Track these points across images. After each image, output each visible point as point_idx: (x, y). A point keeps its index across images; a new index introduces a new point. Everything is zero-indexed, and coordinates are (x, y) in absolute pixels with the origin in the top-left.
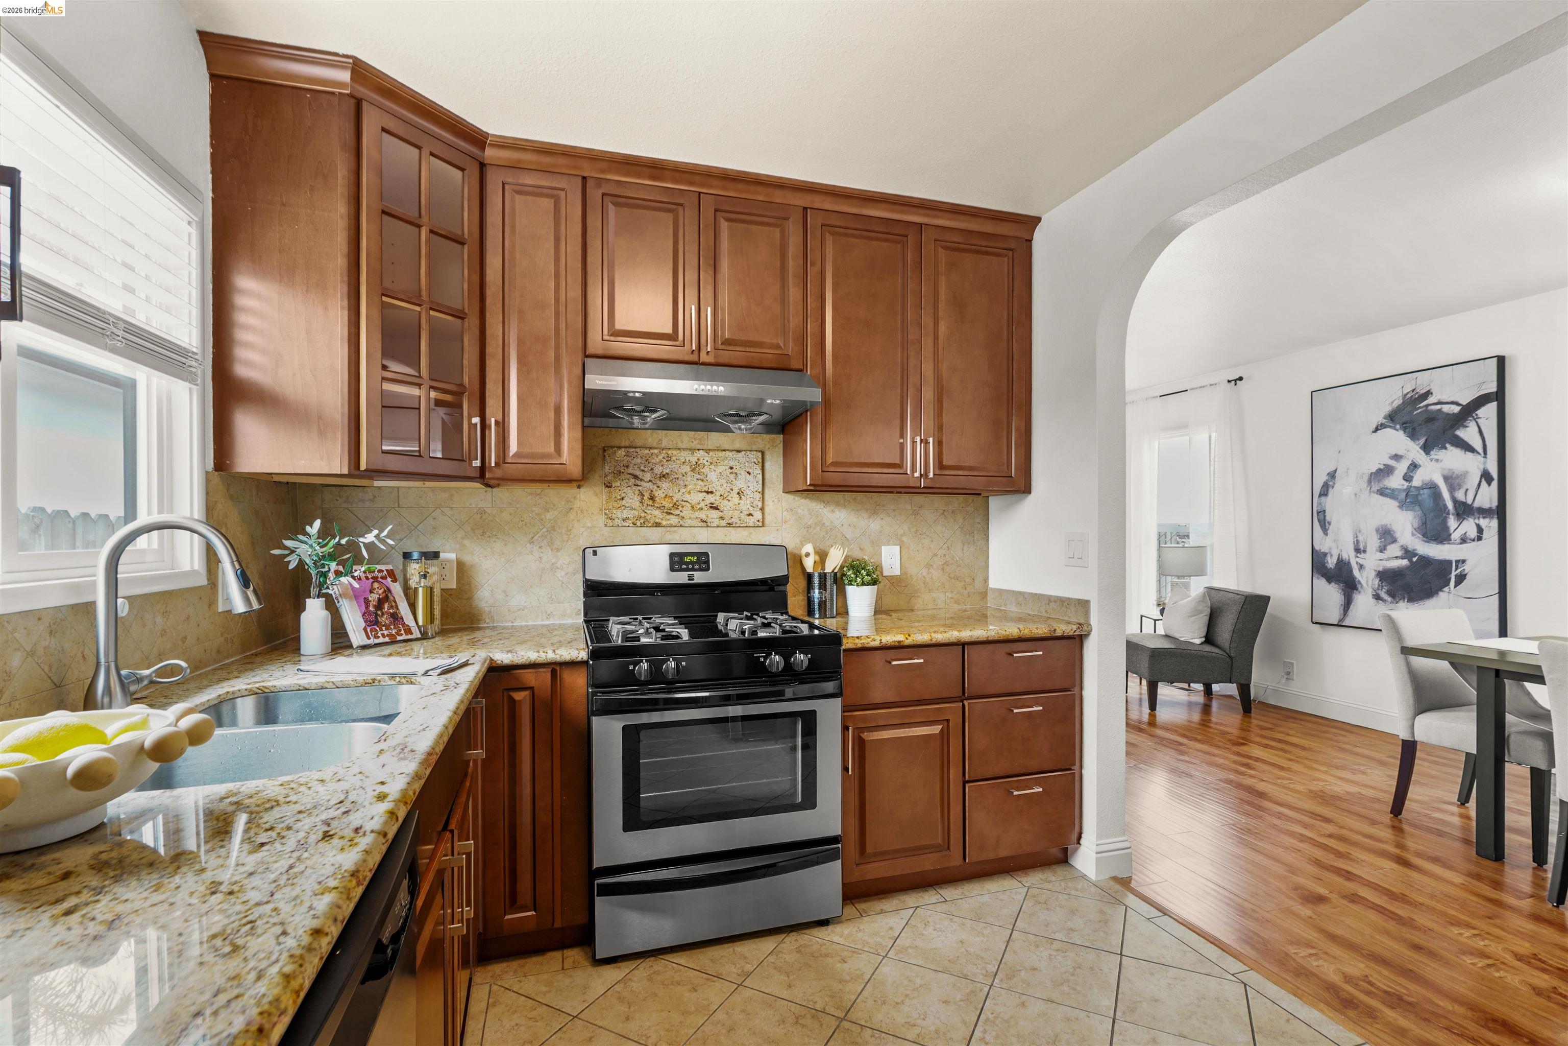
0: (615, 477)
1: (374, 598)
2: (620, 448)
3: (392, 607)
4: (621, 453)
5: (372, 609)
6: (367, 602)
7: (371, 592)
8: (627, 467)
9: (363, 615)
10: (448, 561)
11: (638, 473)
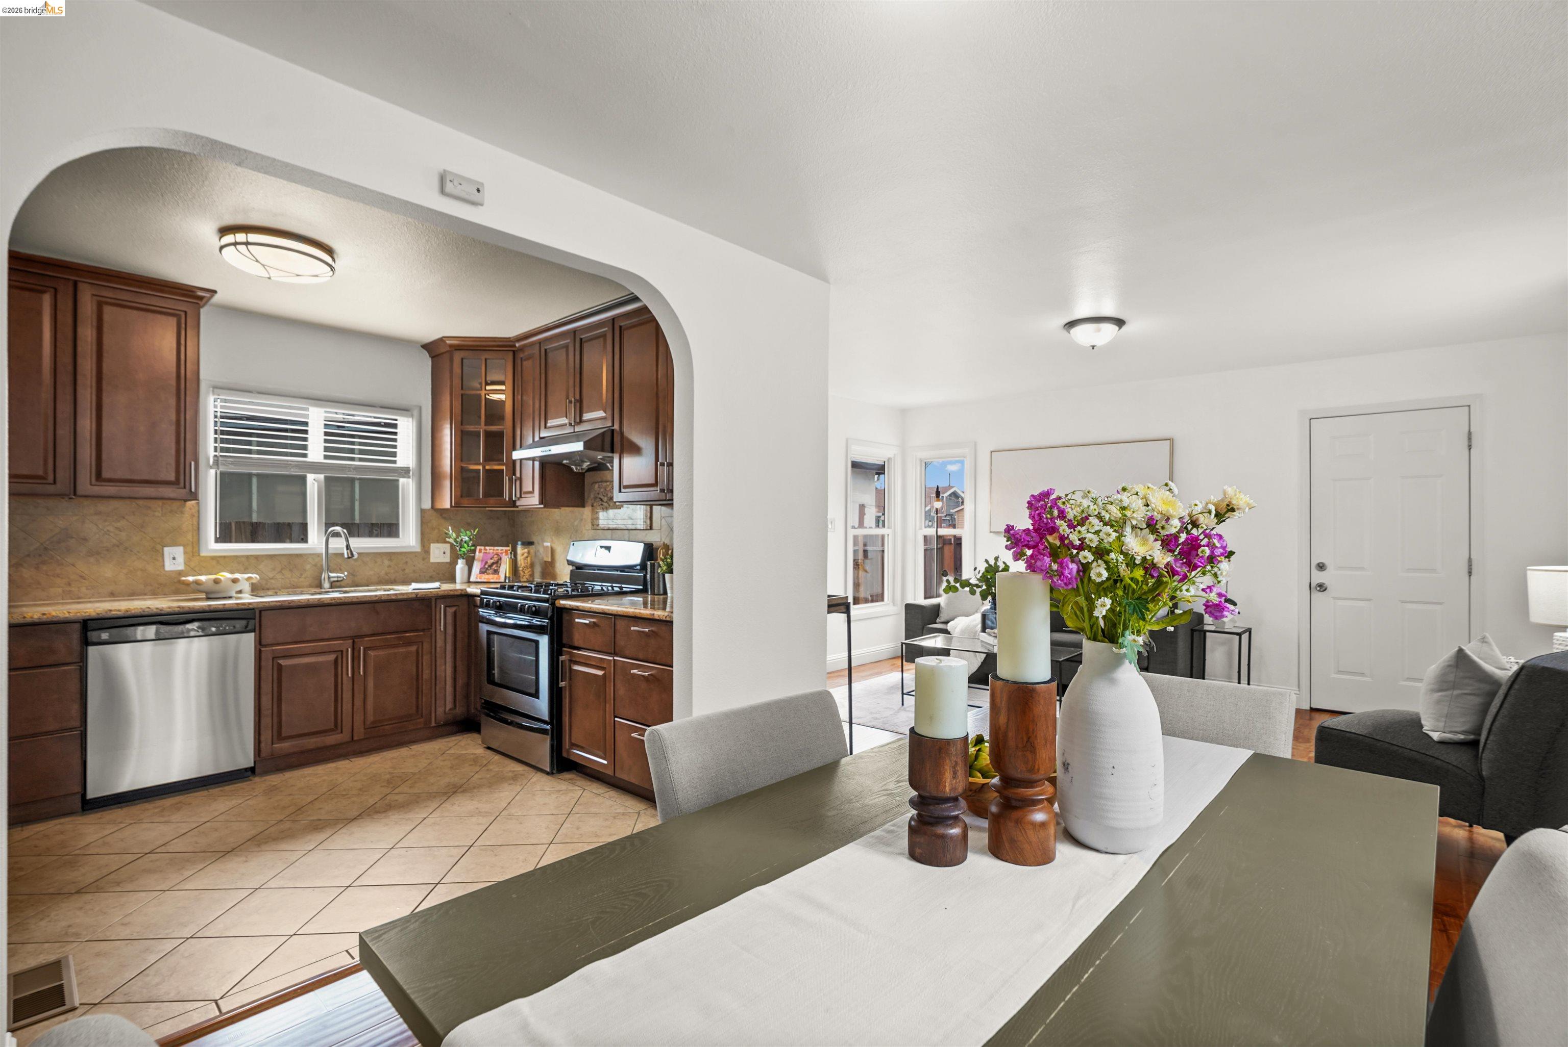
0: (595, 500)
1: (490, 562)
2: (596, 483)
3: (497, 566)
4: (597, 486)
5: (486, 566)
6: (486, 563)
7: (491, 559)
8: (598, 494)
9: (481, 569)
10: (547, 547)
11: (602, 497)
